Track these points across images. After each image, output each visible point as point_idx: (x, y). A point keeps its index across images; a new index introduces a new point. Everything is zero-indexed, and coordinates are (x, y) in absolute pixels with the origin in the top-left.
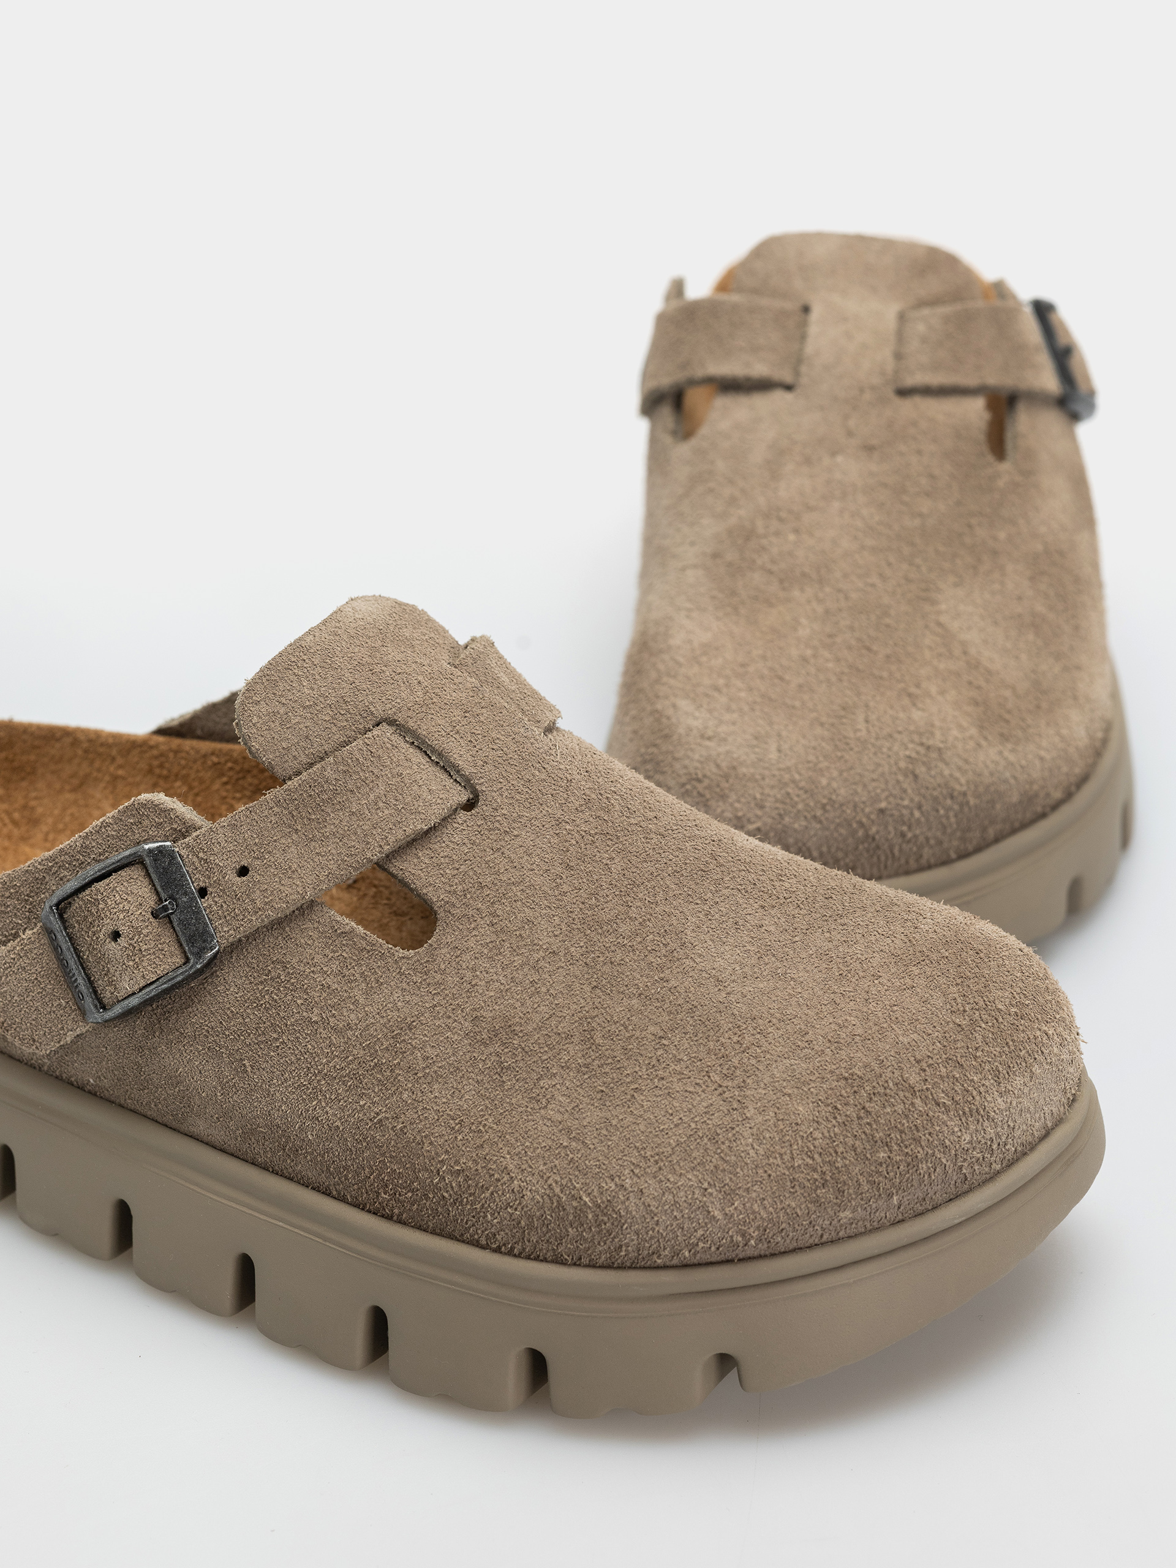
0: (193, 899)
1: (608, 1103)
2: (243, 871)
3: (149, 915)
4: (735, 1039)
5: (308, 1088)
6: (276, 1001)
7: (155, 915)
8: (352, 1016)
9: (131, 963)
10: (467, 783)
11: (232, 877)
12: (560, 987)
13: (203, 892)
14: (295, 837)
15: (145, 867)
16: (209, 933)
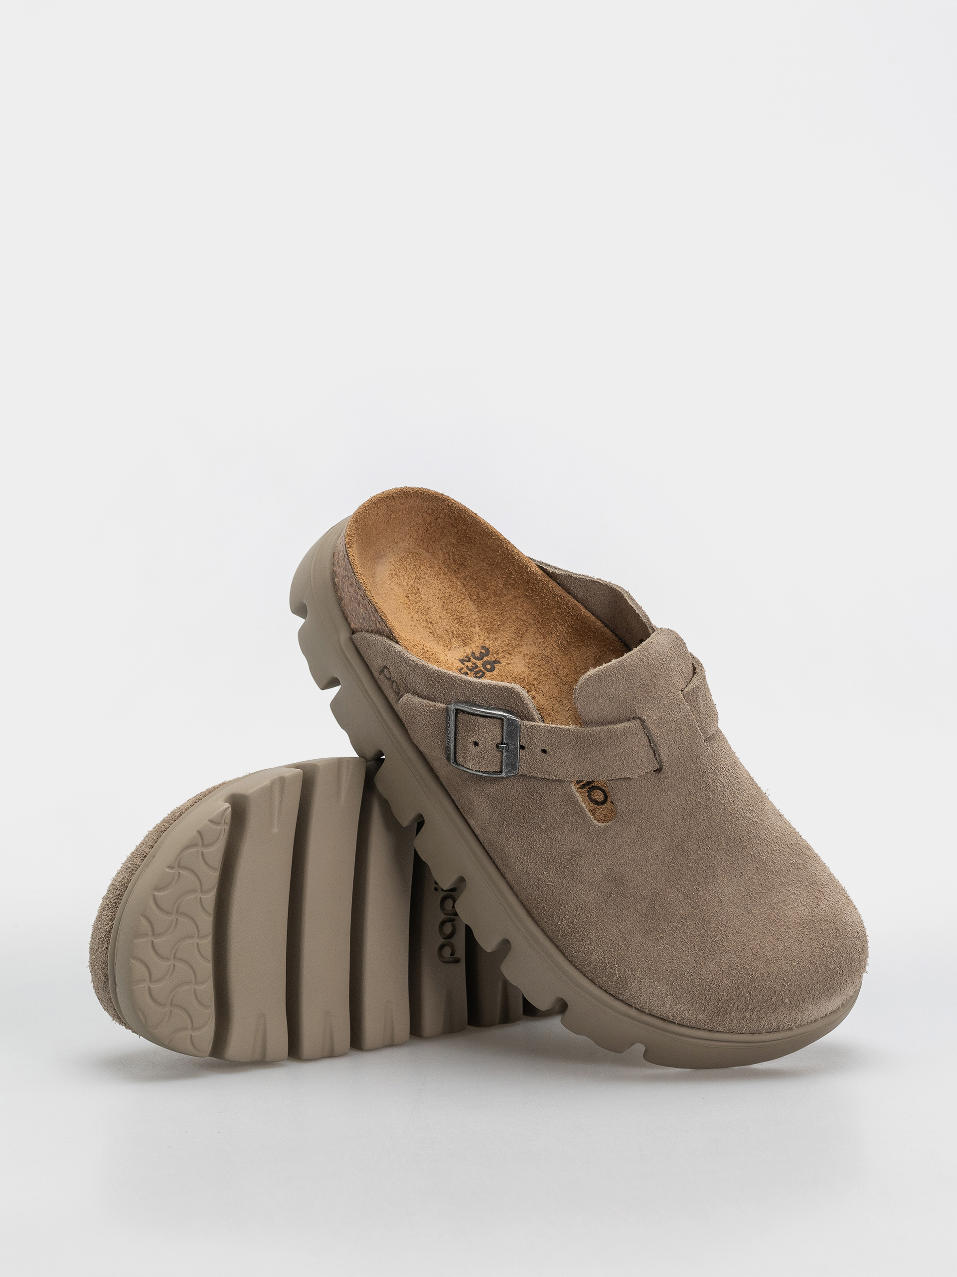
0: (516, 749)
1: (647, 936)
2: (544, 751)
3: (495, 746)
4: (714, 933)
5: (525, 851)
6: (530, 808)
7: (497, 746)
8: (559, 837)
9: (477, 759)
10: (660, 762)
11: (538, 750)
12: (652, 873)
13: (522, 747)
14: (574, 751)
15: (503, 724)
16: (516, 765)
